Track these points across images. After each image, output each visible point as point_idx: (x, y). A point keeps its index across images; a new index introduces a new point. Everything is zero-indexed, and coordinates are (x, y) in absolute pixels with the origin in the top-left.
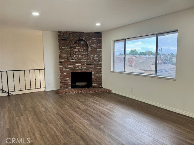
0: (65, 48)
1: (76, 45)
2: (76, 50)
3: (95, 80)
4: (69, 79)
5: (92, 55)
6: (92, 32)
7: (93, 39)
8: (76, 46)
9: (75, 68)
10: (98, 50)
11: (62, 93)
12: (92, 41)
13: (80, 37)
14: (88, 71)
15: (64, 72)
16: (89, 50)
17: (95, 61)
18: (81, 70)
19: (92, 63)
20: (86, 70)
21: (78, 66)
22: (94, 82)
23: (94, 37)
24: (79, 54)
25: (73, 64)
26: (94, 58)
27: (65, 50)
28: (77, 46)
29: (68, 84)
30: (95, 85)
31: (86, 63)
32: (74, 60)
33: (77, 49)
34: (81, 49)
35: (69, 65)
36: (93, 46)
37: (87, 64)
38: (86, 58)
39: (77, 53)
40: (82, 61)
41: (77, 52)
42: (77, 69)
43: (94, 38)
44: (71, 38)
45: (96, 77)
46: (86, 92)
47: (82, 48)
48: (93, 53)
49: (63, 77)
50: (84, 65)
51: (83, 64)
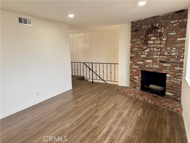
0: (136, 41)
1: (151, 35)
2: (151, 42)
3: (170, 87)
4: (137, 78)
5: (168, 48)
6: (170, 13)
7: (172, 24)
8: (151, 37)
9: (144, 65)
10: (178, 39)
11: (121, 91)
12: (169, 27)
13: (152, 25)
14: (161, 72)
15: (134, 69)
16: (164, 41)
17: (173, 57)
18: (152, 68)
19: (168, 60)
20: (158, 69)
21: (148, 63)
22: (168, 89)
23: (173, 20)
24: (154, 47)
25: (143, 60)
26: (172, 53)
27: (136, 43)
28: (153, 37)
29: (136, 83)
30: (170, 94)
31: (158, 60)
32: (143, 55)
33: (152, 40)
34: (157, 40)
35: (139, 61)
36: (171, 34)
37: (161, 62)
38: (159, 53)
39: (152, 46)
40: (153, 56)
41: (152, 44)
42: (147, 68)
43: (173, 22)
44: (143, 27)
45: (172, 82)
46: (144, 99)
47: (159, 39)
48: (170, 45)
49: (132, 74)
50: (156, 62)
51: (154, 61)
